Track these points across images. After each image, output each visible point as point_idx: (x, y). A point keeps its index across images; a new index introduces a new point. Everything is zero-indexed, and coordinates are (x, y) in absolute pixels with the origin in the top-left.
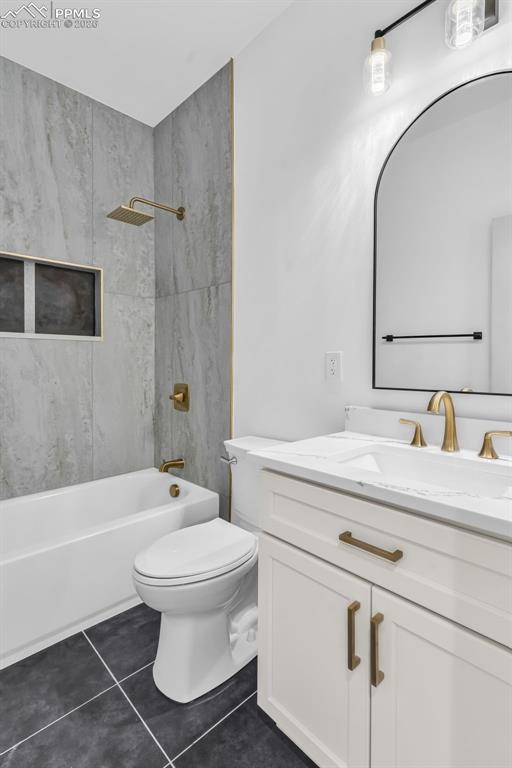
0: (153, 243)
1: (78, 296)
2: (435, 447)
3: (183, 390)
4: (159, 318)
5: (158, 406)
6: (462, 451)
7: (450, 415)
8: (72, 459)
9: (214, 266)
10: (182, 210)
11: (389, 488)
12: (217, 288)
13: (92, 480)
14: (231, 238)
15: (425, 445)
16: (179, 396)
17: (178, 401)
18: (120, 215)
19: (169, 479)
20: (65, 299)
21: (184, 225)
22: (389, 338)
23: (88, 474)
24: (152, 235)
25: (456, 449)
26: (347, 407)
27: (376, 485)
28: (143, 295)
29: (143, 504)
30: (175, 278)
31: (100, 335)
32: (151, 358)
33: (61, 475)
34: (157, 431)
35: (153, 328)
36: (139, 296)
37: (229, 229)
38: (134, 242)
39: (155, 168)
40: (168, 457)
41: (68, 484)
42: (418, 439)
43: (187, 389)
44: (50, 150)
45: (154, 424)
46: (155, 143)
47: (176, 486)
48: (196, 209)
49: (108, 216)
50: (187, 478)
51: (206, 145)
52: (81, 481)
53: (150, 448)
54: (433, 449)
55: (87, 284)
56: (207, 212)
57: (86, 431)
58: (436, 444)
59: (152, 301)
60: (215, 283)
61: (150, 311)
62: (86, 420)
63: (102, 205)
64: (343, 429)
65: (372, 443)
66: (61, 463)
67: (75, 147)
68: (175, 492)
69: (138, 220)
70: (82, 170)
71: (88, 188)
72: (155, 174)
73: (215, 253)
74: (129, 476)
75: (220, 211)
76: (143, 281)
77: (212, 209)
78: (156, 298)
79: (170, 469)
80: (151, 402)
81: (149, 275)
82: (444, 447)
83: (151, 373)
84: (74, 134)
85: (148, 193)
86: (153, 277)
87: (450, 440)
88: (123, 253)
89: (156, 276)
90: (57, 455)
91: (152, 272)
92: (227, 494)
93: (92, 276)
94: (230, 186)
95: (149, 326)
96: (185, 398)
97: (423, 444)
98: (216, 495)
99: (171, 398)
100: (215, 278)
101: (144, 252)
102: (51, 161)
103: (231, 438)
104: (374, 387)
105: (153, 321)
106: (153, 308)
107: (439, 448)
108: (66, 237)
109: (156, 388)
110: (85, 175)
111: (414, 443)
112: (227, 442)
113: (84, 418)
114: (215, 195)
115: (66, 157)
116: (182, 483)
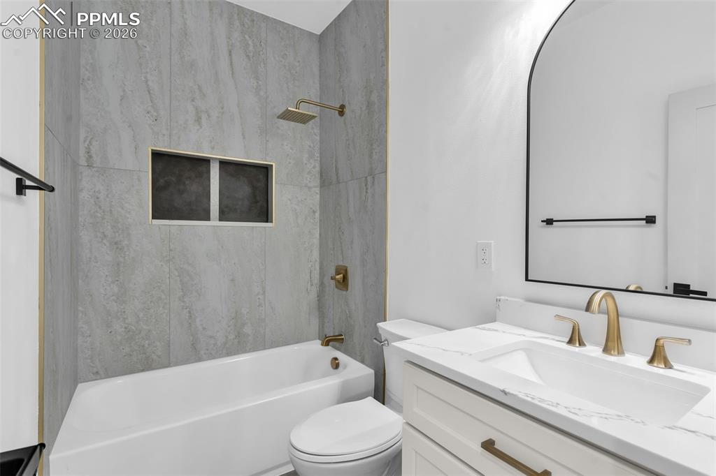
0: (318, 138)
1: (254, 188)
2: (595, 348)
3: (343, 272)
4: (323, 205)
5: (322, 284)
6: (628, 355)
7: (613, 314)
8: (248, 330)
9: (371, 157)
10: (343, 107)
11: (536, 402)
12: (373, 177)
13: (265, 349)
14: (386, 132)
15: (584, 345)
16: (339, 277)
17: (339, 281)
18: (287, 116)
19: (331, 352)
20: (243, 190)
21: (344, 120)
22: (549, 222)
23: (261, 343)
24: (317, 131)
25: (621, 352)
26: (498, 298)
27: (521, 395)
28: (309, 185)
29: (307, 375)
30: (337, 169)
31: (272, 222)
32: (316, 241)
33: (238, 343)
34: (321, 307)
35: (317, 215)
36: (306, 186)
37: (384, 124)
38: (301, 137)
39: (320, 70)
40: (330, 333)
41: (245, 351)
42: (575, 338)
43: (346, 271)
44: (231, 64)
45: (318, 300)
46: (320, 49)
47: (336, 359)
48: (355, 106)
49: (278, 117)
50: (346, 352)
51: (364, 47)
52: (255, 349)
53: (315, 323)
54: (593, 351)
55: (261, 177)
56: (364, 108)
57: (260, 305)
58: (597, 344)
59: (318, 190)
60: (372, 174)
61: (315, 198)
62: (260, 296)
63: (274, 107)
64: (494, 320)
65: (523, 338)
66: (239, 333)
67: (252, 60)
68: (335, 364)
69: (303, 119)
70: (257, 78)
71: (262, 93)
72: (320, 77)
73: (372, 145)
74: (296, 347)
75: (376, 106)
76: (309, 173)
77: (369, 105)
78: (321, 187)
79: (331, 343)
80: (316, 280)
81: (314, 167)
82: (606, 350)
83: (316, 254)
84: (251, 48)
85: (313, 95)
86: (318, 169)
87: (613, 343)
88: (291, 148)
89: (321, 168)
90: (235, 326)
91: (318, 165)
92: (382, 372)
93: (266, 170)
94: (385, 82)
95: (314, 212)
96: (345, 278)
97: (581, 344)
98: (372, 371)
99: (332, 278)
100: (371, 168)
101: (310, 146)
102: (233, 73)
103: (385, 320)
104: (527, 279)
105: (318, 207)
106: (318, 196)
107: (601, 350)
108: (244, 138)
109: (320, 268)
110: (260, 82)
111: (571, 342)
112: (380, 324)
113: (258, 294)
114: (371, 92)
115: (245, 69)
116: (342, 357)
